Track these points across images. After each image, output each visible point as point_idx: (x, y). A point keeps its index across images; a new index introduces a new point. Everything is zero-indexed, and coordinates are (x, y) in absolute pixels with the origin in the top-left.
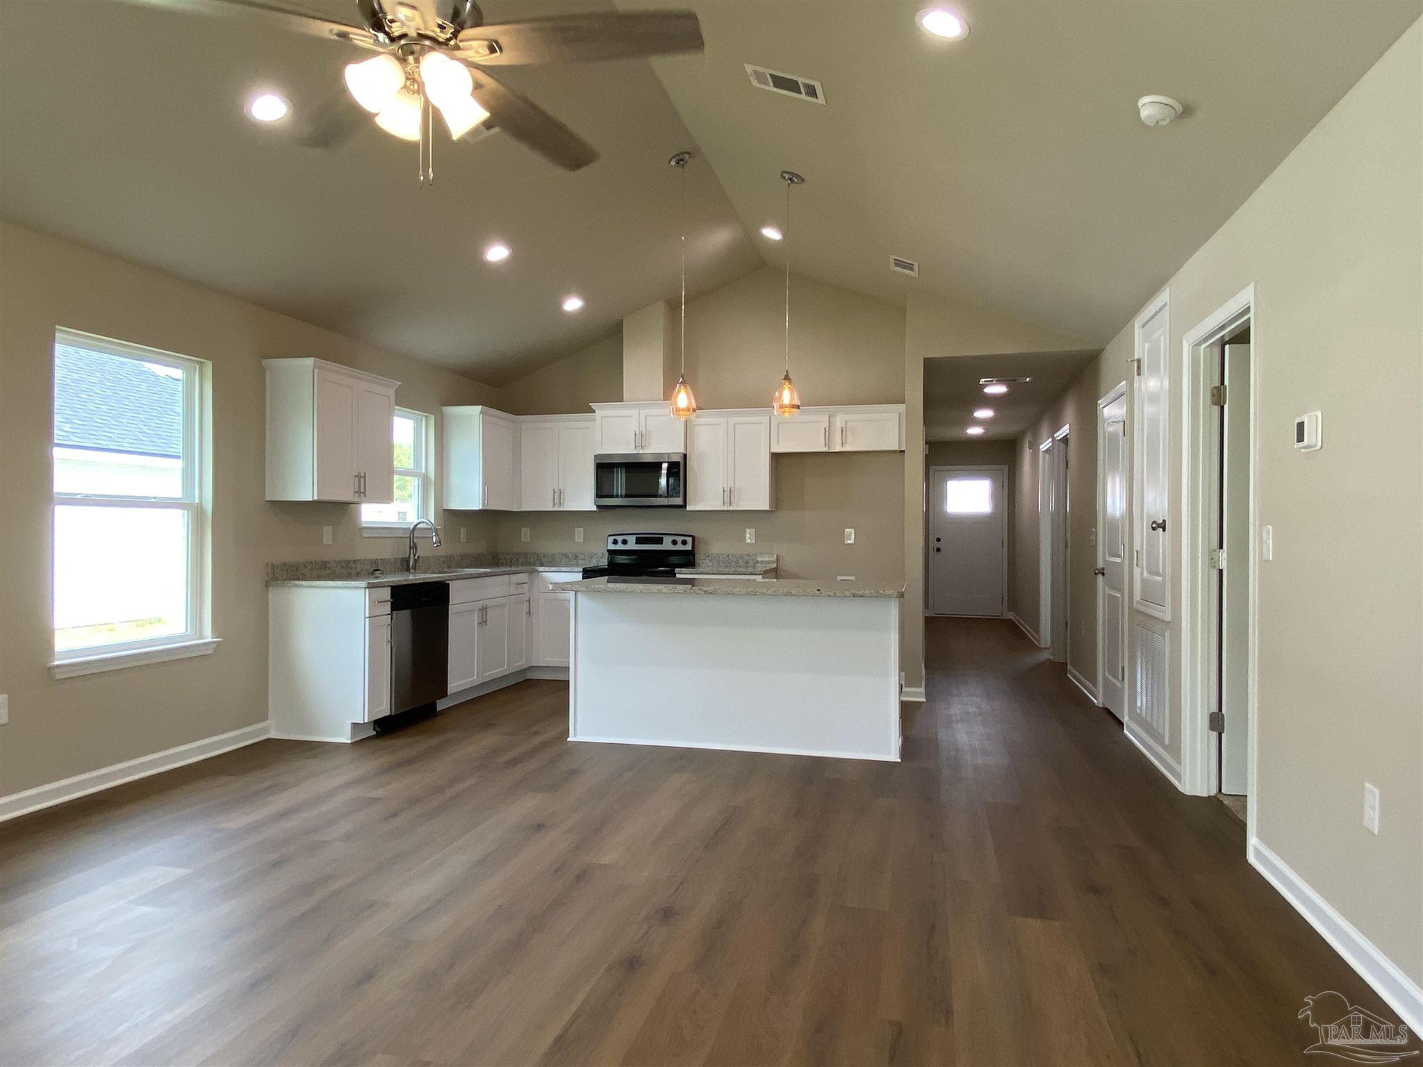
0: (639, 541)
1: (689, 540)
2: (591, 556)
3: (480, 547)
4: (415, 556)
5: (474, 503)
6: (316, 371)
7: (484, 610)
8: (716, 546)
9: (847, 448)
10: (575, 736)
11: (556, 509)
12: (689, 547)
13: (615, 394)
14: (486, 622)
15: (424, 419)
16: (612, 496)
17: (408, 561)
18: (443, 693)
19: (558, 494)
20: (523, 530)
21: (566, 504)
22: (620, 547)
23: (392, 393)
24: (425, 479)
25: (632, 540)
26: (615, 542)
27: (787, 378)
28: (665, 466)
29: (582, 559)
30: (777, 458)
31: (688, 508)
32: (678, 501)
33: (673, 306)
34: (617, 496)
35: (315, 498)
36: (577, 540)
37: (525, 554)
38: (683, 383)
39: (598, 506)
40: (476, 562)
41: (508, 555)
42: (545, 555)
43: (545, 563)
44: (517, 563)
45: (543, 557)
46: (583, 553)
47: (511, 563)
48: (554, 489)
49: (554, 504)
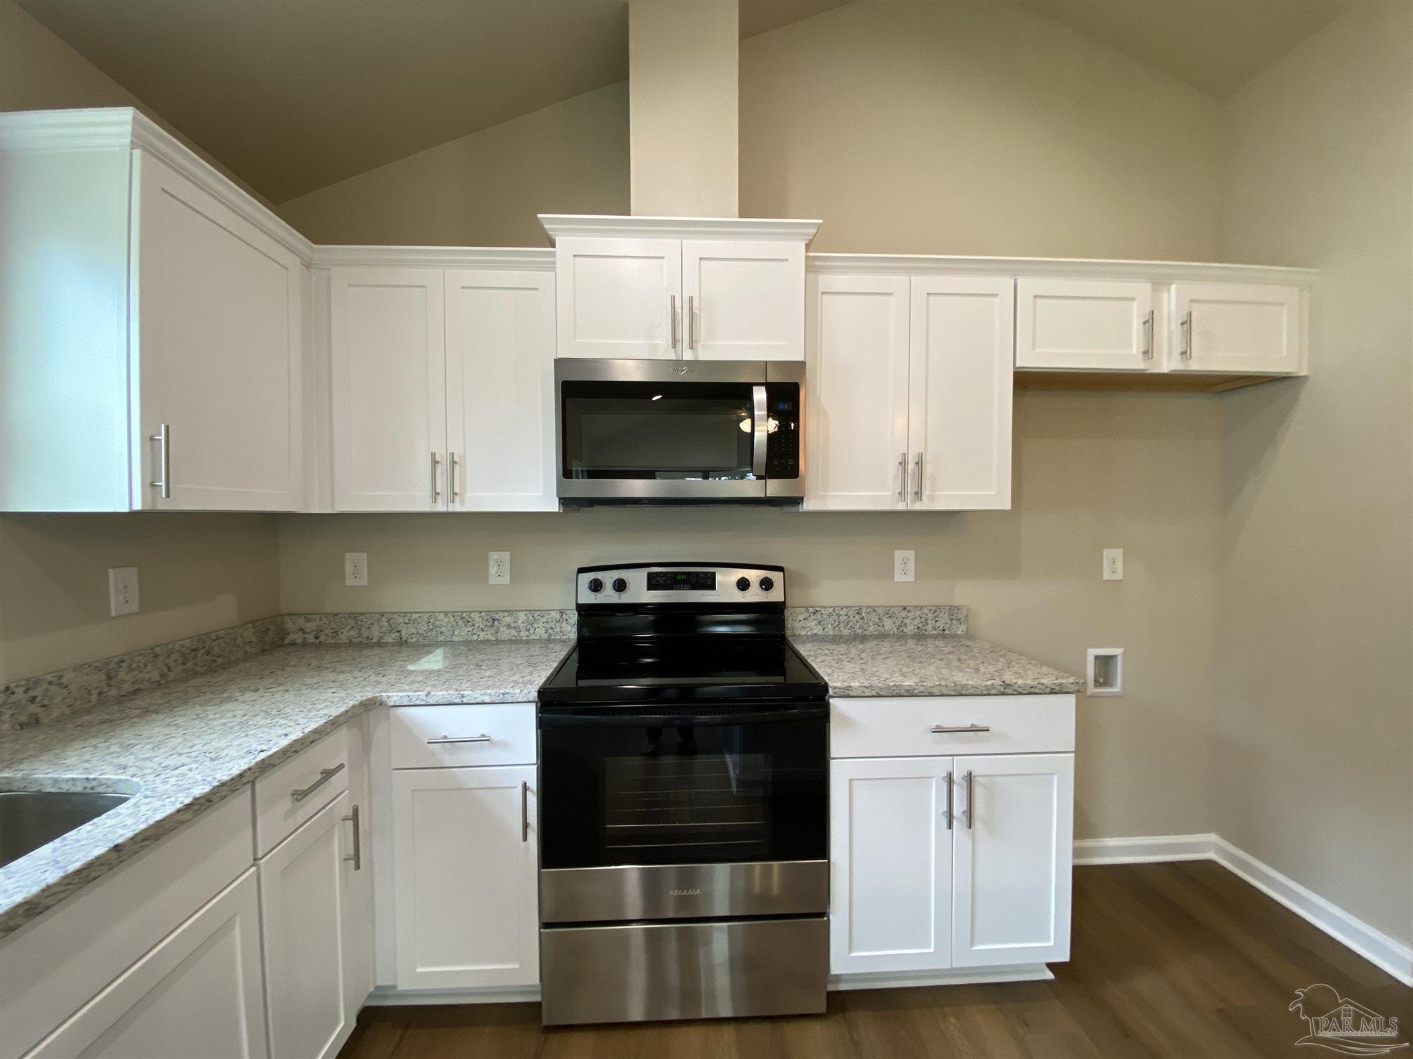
0: (654, 583)
2: (533, 618)
9: (1198, 364)
11: (441, 507)
12: (775, 595)
19: (447, 470)
20: (350, 558)
21: (468, 495)
22: (608, 596)
25: (638, 581)
26: (596, 585)
28: (760, 395)
29: (509, 626)
30: (1026, 382)
31: (804, 506)
36: (493, 580)
37: (355, 616)
39: (564, 501)
40: (190, 665)
41: (309, 621)
42: (409, 620)
43: (412, 638)
44: (333, 641)
45: (406, 623)
46: (510, 612)
47: (317, 641)
48: (433, 455)
49: (435, 495)
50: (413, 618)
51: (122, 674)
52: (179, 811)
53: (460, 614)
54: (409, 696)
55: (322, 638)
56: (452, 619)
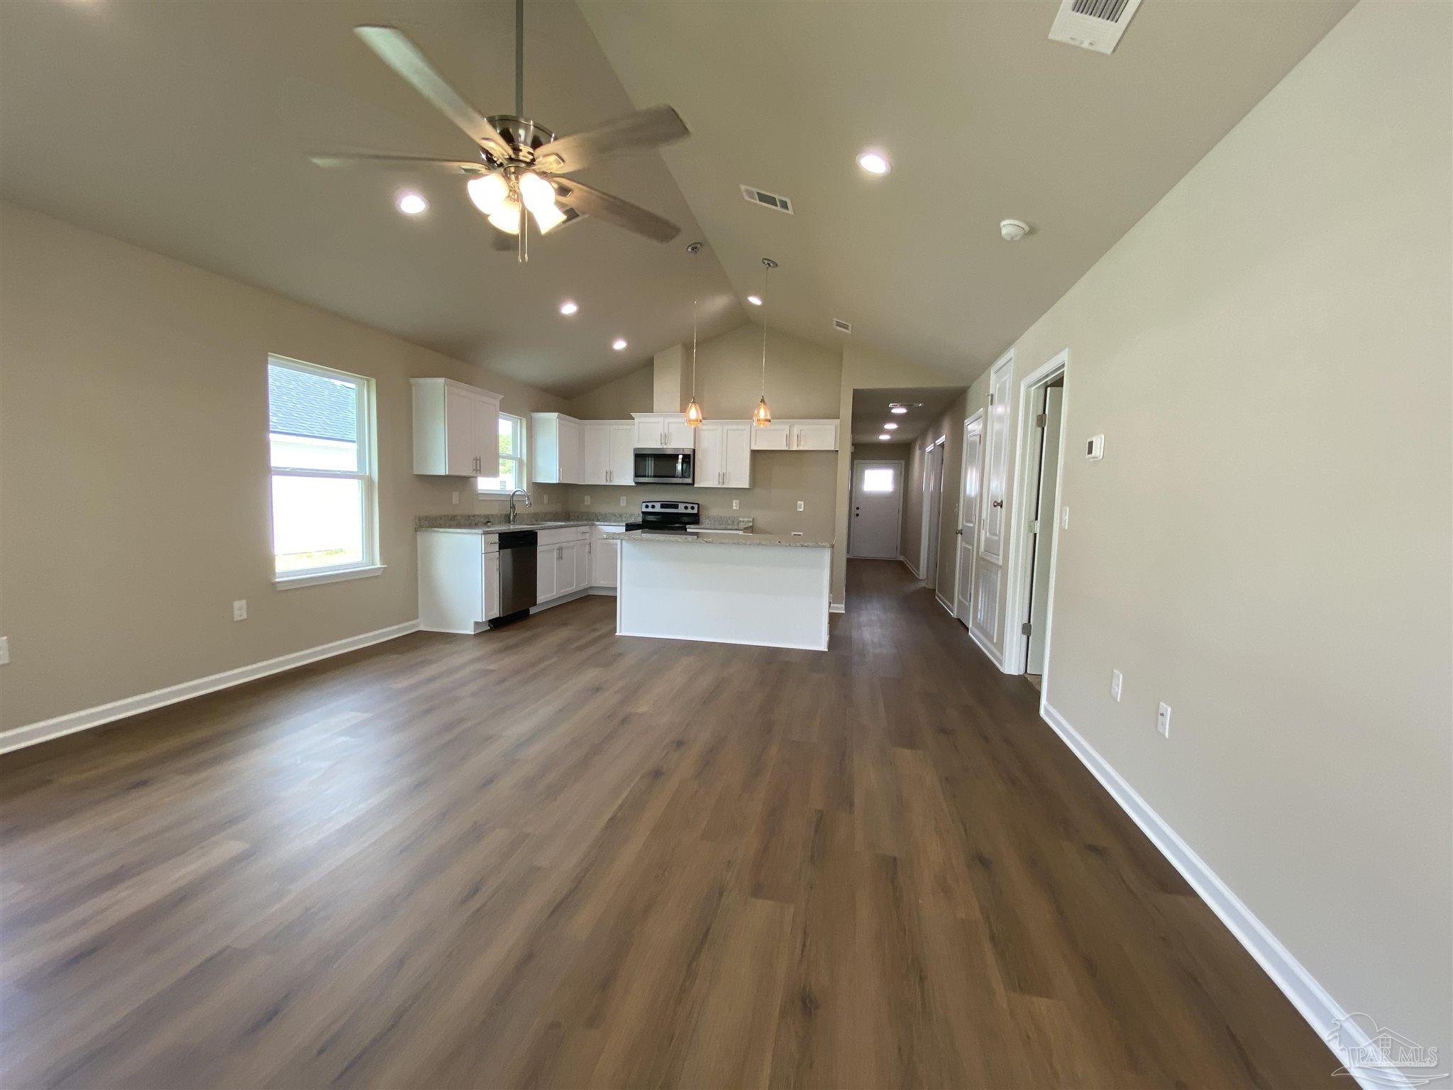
0: (662, 506)
1: (696, 506)
2: (631, 515)
3: (556, 508)
4: (514, 513)
5: (553, 478)
6: (446, 387)
7: (560, 549)
8: (713, 511)
9: (801, 448)
10: (620, 632)
11: (608, 484)
12: (695, 511)
13: (649, 409)
14: (561, 558)
15: (519, 421)
16: (645, 476)
17: (509, 516)
18: (535, 604)
19: (609, 474)
20: (586, 497)
21: (614, 480)
22: (650, 510)
23: (497, 403)
24: (520, 462)
25: (658, 506)
26: (647, 507)
27: (763, 401)
28: (681, 457)
29: (625, 518)
30: (754, 453)
31: (695, 486)
32: (689, 481)
33: (688, 348)
34: (648, 477)
35: (447, 473)
36: (622, 505)
37: (587, 513)
38: (694, 402)
39: (636, 483)
41: (575, 513)
42: (599, 513)
44: (581, 517)
45: (599, 515)
47: (577, 519)
48: (607, 471)
49: (607, 480)
53: (613, 513)
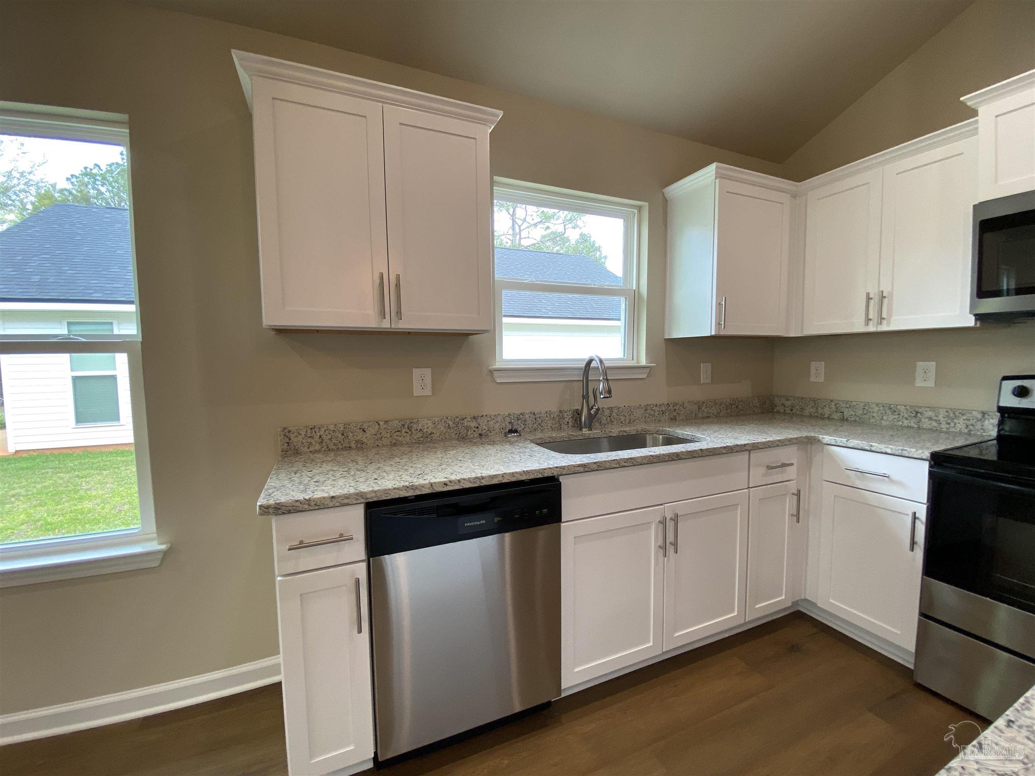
4: (590, 409)
11: (872, 328)
15: (635, 211)
17: (578, 413)
19: (878, 303)
20: (814, 365)
21: (893, 318)
24: (636, 297)
26: (1023, 392)
29: (930, 419)
36: (920, 383)
39: (979, 317)
40: (729, 411)
41: (788, 400)
42: (850, 406)
43: (851, 418)
44: (800, 413)
45: (847, 408)
46: (932, 409)
47: (792, 412)
48: (868, 294)
49: (868, 320)
50: (852, 405)
51: (703, 408)
52: (721, 447)
53: (888, 405)
54: (835, 440)
55: (794, 412)
56: (882, 408)
